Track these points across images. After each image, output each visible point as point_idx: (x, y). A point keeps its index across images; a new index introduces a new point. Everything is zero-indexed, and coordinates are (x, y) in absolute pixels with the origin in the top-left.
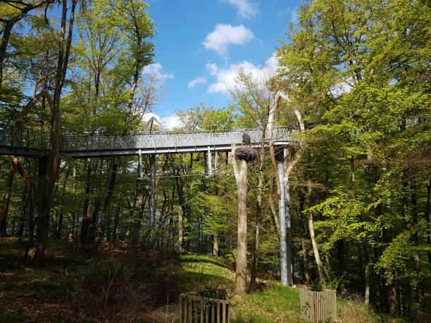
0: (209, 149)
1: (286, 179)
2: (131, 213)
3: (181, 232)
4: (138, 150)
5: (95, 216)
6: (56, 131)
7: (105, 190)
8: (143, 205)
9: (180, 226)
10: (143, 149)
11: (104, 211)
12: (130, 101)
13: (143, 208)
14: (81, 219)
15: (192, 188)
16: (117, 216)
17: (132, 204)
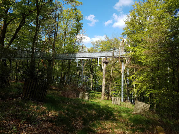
0: (98, 58)
1: (124, 68)
2: (76, 77)
3: (92, 84)
4: (76, 58)
5: (64, 77)
6: (54, 53)
7: (67, 69)
8: (80, 74)
9: (92, 82)
10: (78, 58)
11: (67, 75)
12: (75, 42)
13: (80, 75)
14: (60, 78)
15: (97, 68)
16: (71, 77)
17: (76, 74)
